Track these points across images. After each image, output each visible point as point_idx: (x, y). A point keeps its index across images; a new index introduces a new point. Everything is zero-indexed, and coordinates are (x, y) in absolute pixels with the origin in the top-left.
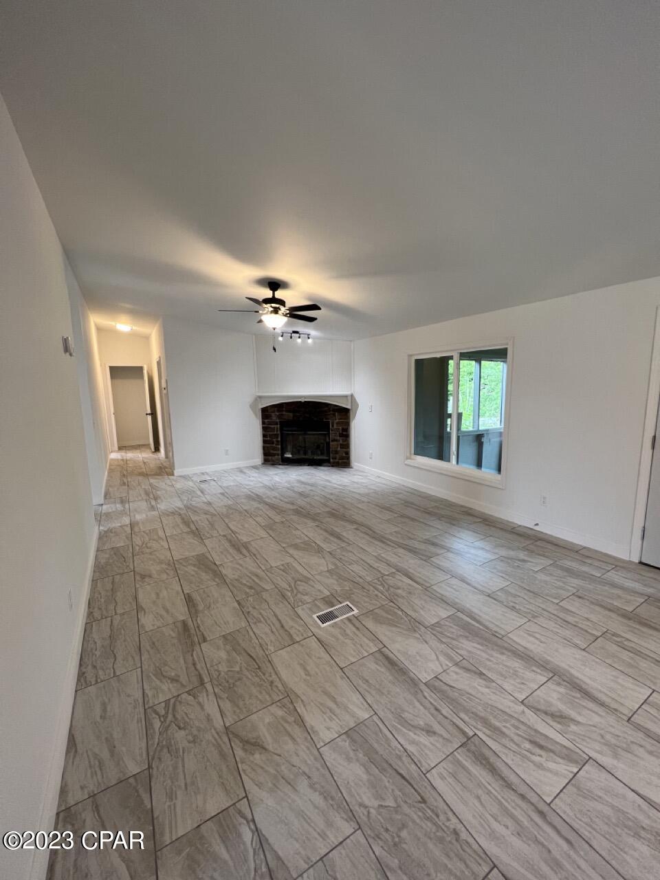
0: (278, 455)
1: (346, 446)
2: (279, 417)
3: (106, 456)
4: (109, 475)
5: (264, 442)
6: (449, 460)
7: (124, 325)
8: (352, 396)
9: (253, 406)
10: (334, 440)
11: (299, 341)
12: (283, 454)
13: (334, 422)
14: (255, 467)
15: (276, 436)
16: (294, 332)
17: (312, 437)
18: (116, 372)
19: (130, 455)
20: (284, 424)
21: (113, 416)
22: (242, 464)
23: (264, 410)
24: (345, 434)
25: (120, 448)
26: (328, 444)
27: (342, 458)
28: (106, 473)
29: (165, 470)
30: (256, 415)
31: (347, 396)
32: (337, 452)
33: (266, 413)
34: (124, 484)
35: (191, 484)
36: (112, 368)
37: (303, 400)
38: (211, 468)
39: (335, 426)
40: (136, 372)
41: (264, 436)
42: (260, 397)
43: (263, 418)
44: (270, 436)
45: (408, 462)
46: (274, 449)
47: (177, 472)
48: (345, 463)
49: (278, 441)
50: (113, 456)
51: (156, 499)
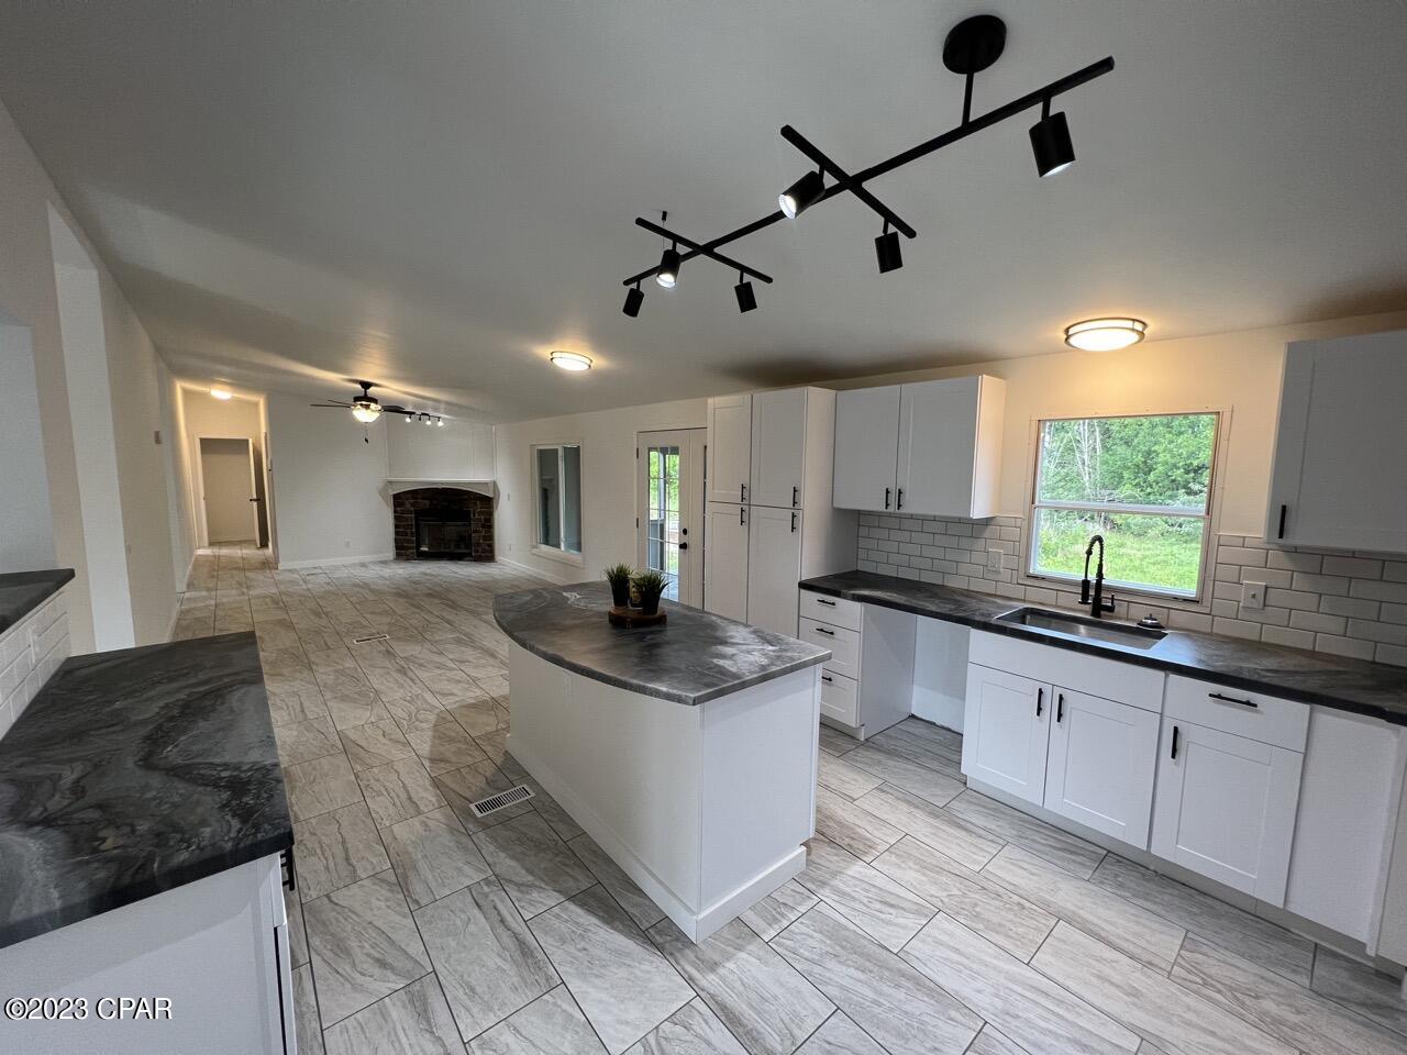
0: (412, 548)
1: (489, 538)
2: (413, 505)
3: (191, 553)
4: (194, 568)
5: (397, 533)
6: (558, 546)
7: (221, 393)
8: (495, 483)
9: (383, 492)
10: (475, 532)
11: (429, 423)
12: (418, 546)
13: (476, 512)
14: (384, 563)
15: (410, 526)
16: (423, 414)
17: (452, 529)
18: (208, 445)
19: (224, 551)
20: (420, 514)
21: (203, 502)
22: (367, 558)
23: (397, 497)
24: (488, 524)
25: (211, 544)
26: (470, 535)
27: (484, 551)
28: (190, 567)
29: (268, 565)
30: (387, 502)
31: (486, 484)
32: (478, 544)
33: (399, 500)
34: (213, 577)
35: (296, 576)
36: (204, 442)
37: (440, 487)
38: (324, 563)
39: (477, 516)
40: (238, 446)
41: (396, 526)
42: (391, 482)
43: (395, 506)
44: (404, 526)
45: (534, 551)
46: (409, 541)
47: (281, 566)
48: (486, 556)
49: (412, 533)
50: (200, 552)
51: (248, 587)
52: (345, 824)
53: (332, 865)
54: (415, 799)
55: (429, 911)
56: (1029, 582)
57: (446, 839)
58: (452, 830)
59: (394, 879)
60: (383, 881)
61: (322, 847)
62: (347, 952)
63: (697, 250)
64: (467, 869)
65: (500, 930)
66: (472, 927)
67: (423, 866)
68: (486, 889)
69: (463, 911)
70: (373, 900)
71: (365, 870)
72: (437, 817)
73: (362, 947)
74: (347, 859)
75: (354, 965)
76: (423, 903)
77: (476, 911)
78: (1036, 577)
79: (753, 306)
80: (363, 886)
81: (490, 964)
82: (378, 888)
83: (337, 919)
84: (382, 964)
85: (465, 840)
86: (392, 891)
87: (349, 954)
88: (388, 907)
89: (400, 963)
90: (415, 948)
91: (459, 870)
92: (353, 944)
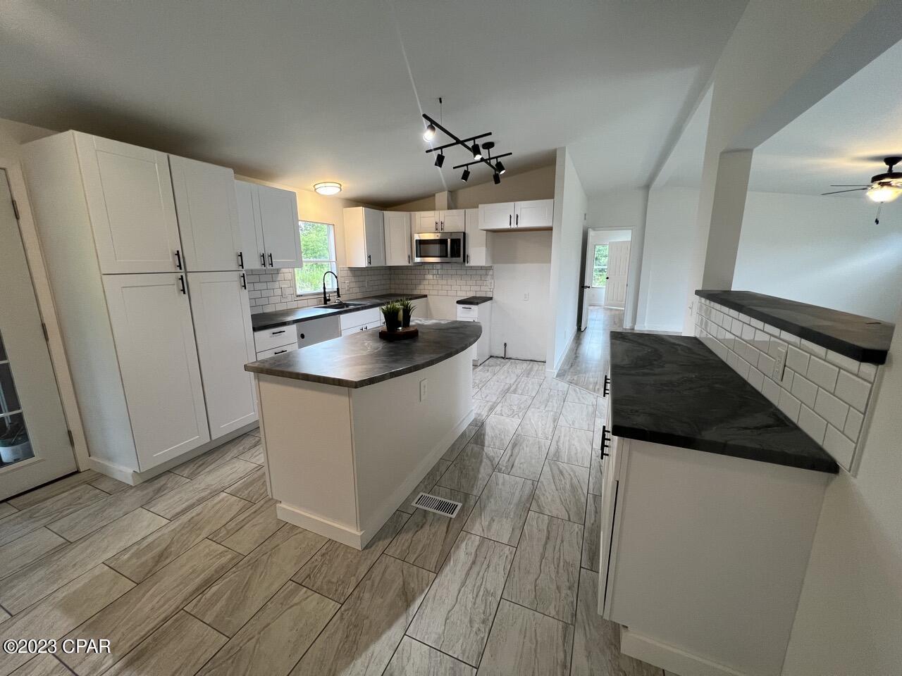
52: (532, 578)
53: (559, 542)
54: (471, 558)
55: (531, 477)
56: (298, 298)
57: (491, 505)
58: (482, 509)
59: (534, 503)
60: (539, 506)
61: (558, 566)
62: (572, 485)
63: (462, 143)
64: (501, 481)
65: (515, 454)
66: (523, 461)
67: (515, 500)
68: (504, 468)
69: (520, 468)
70: (550, 499)
71: (543, 520)
72: (478, 528)
73: (565, 483)
74: (548, 538)
75: (571, 479)
76: (531, 482)
77: (516, 464)
78: (300, 296)
79: (440, 166)
80: (550, 512)
81: (528, 449)
82: (544, 504)
83: (570, 502)
84: (561, 472)
85: (484, 497)
86: (539, 498)
87: (571, 484)
88: (545, 491)
89: (555, 468)
90: (547, 469)
91: (503, 484)
92: (568, 486)
